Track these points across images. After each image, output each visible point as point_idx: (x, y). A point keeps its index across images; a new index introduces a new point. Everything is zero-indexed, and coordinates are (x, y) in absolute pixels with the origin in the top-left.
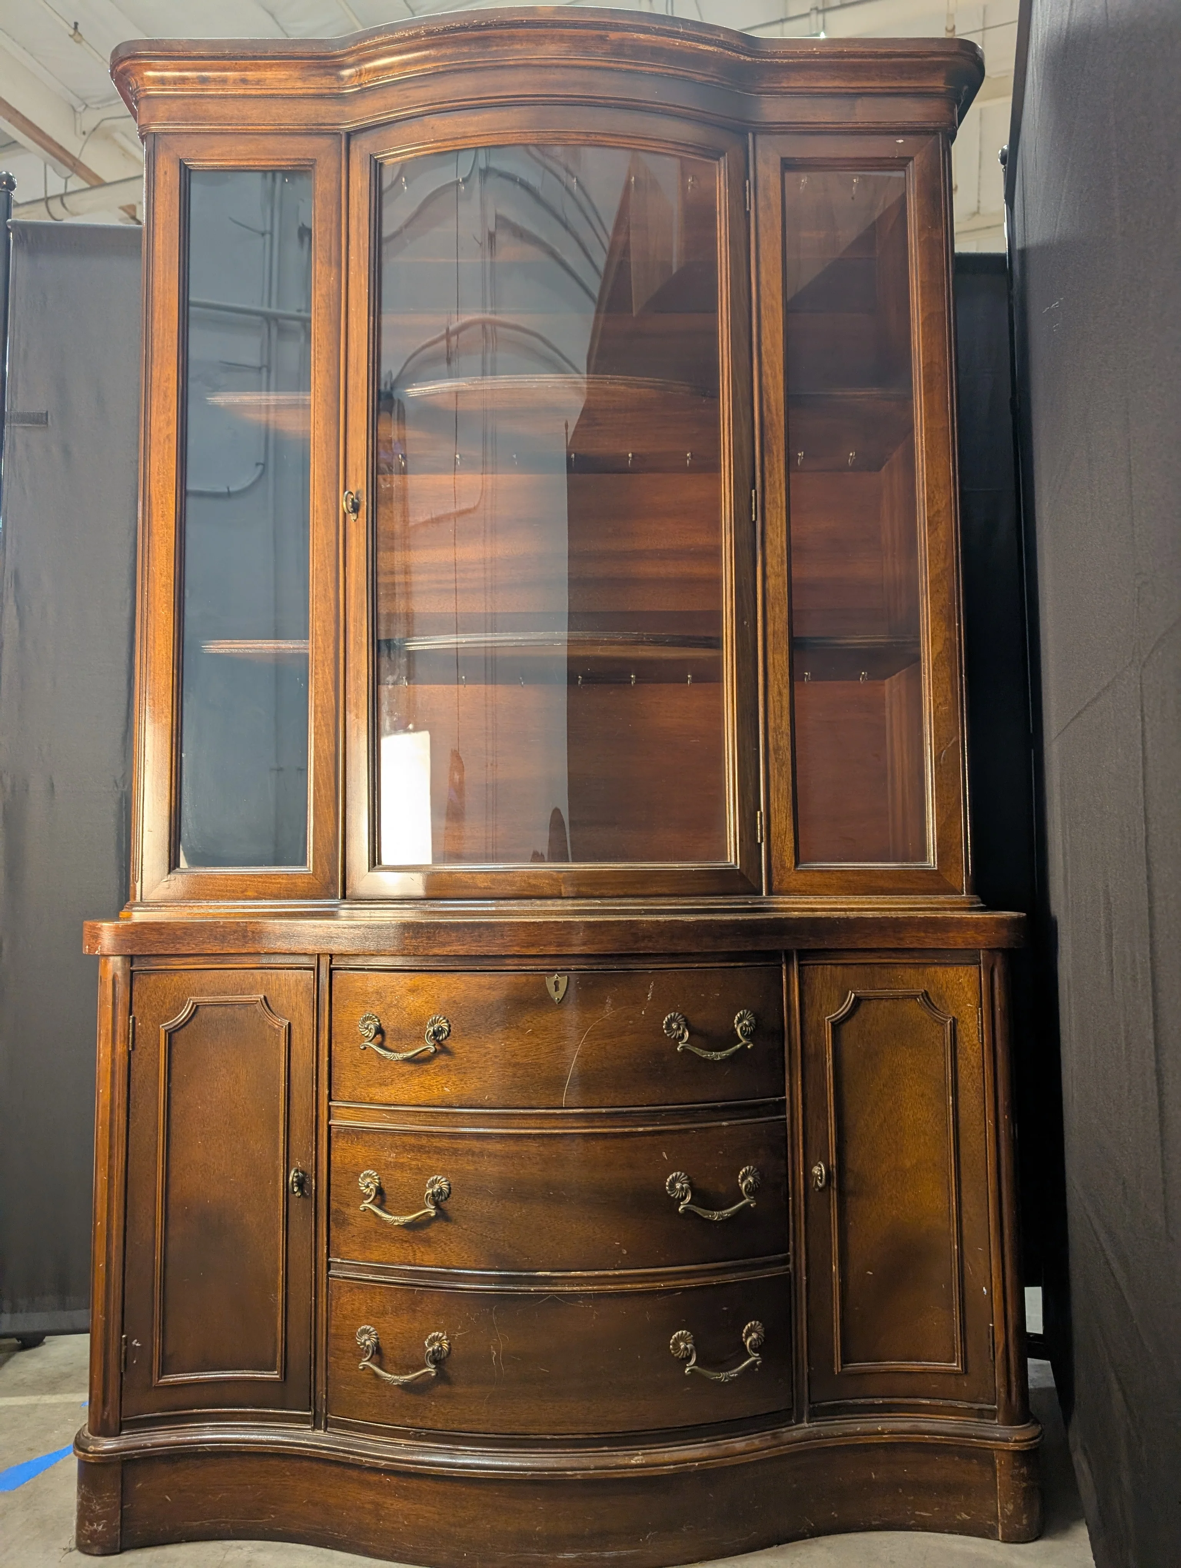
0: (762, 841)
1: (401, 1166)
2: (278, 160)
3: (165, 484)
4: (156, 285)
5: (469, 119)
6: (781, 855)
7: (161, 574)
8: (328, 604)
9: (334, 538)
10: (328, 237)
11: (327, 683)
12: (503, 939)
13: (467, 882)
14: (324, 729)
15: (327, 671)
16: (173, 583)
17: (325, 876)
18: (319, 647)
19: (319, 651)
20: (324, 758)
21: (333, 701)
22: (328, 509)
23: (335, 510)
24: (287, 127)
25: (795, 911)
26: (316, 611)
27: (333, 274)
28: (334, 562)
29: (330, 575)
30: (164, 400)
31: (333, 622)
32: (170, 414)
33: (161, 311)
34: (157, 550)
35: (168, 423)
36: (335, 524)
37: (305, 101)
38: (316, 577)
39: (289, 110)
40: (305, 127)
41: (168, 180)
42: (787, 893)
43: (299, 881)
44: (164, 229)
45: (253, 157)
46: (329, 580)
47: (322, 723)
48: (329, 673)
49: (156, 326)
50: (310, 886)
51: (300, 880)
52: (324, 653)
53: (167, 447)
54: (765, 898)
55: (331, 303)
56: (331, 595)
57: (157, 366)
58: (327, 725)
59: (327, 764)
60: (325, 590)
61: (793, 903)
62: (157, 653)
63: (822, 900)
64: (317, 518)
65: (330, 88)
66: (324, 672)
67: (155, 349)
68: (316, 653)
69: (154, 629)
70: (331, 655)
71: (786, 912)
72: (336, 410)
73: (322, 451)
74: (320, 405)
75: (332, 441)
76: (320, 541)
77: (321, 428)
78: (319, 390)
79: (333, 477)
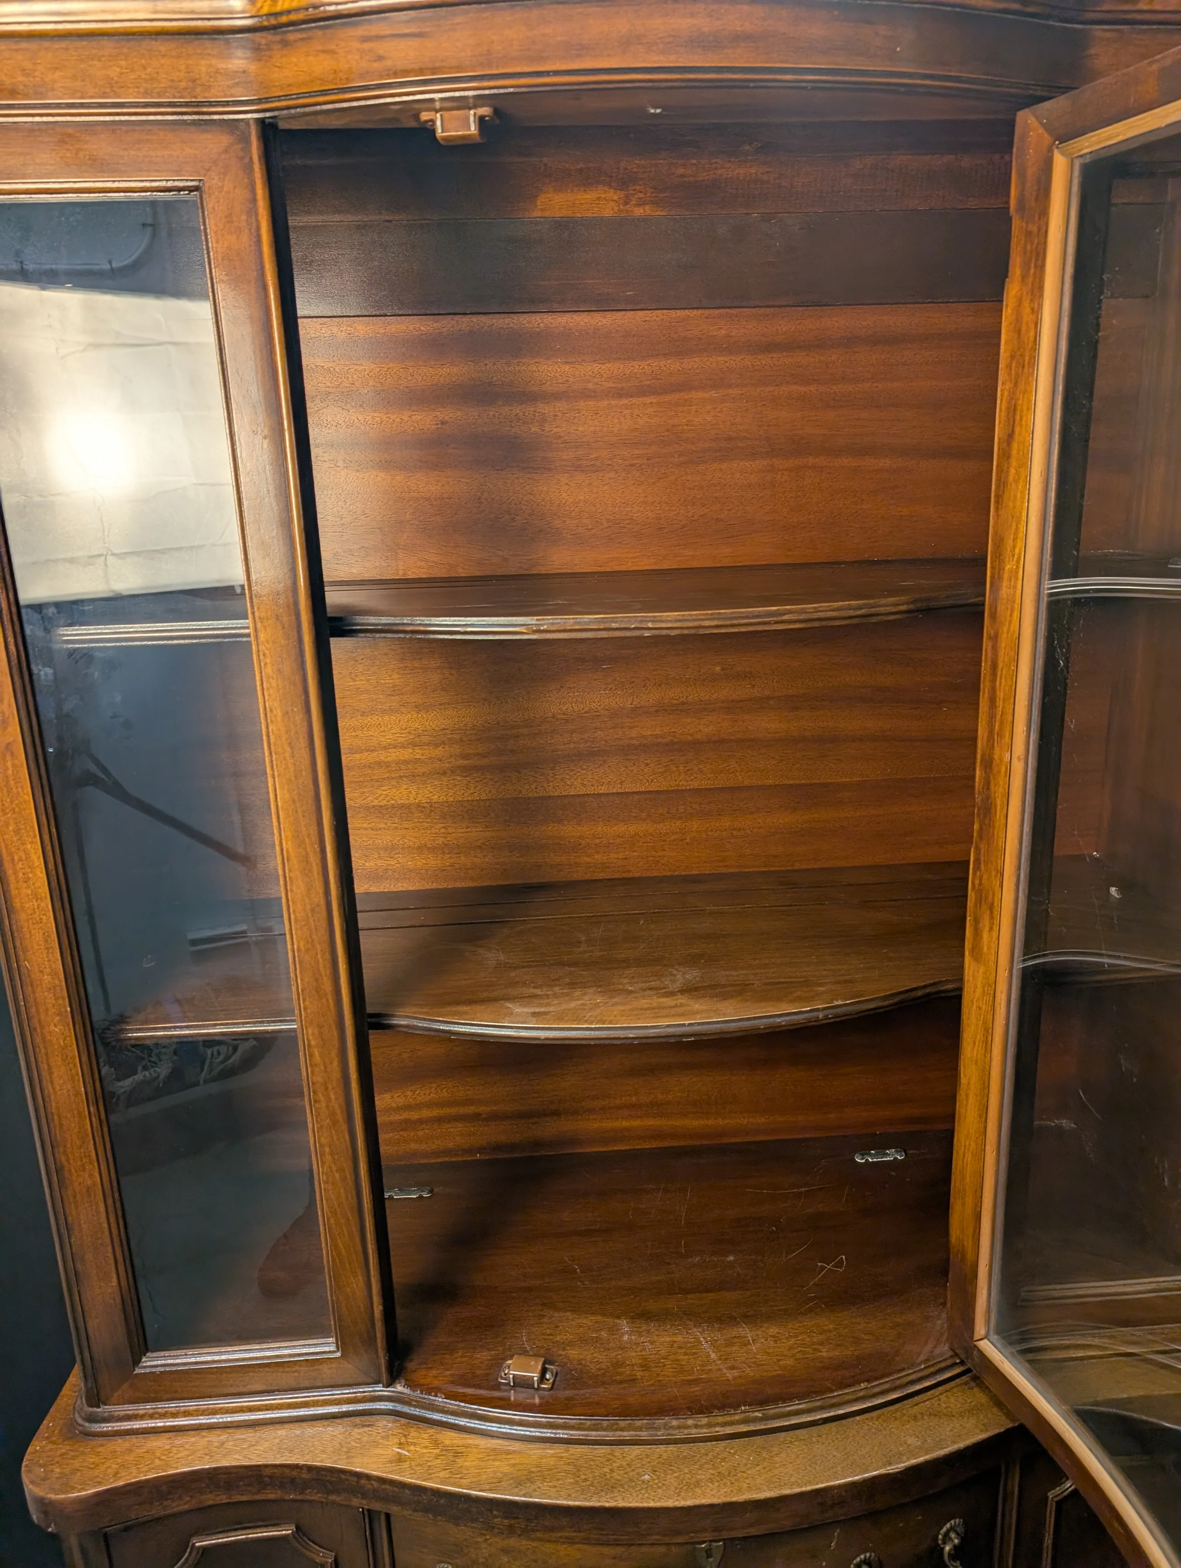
3: (19, 829)
7: (41, 972)
8: (324, 1000)
9: (323, 902)
12: (637, 1525)
14: (337, 1175)
15: (333, 1097)
16: (64, 983)
17: (360, 1358)
18: (316, 1065)
19: (317, 1070)
20: (342, 1214)
21: (347, 1137)
22: (307, 854)
23: (319, 856)
26: (306, 1013)
28: (326, 938)
31: (334, 1028)
34: (28, 936)
36: (321, 878)
38: (300, 963)
43: (324, 1367)
46: (321, 966)
47: (333, 1168)
48: (336, 1099)
50: (340, 1372)
52: (326, 1071)
53: (9, 764)
56: (328, 987)
58: (341, 1170)
60: (317, 980)
62: (58, 1088)
64: (290, 871)
66: (329, 1099)
68: (312, 1072)
69: (47, 1054)
70: (336, 1075)
72: (300, 687)
73: (285, 759)
74: (271, 680)
75: (301, 740)
76: (299, 905)
77: (279, 719)
78: (266, 651)
79: (310, 801)
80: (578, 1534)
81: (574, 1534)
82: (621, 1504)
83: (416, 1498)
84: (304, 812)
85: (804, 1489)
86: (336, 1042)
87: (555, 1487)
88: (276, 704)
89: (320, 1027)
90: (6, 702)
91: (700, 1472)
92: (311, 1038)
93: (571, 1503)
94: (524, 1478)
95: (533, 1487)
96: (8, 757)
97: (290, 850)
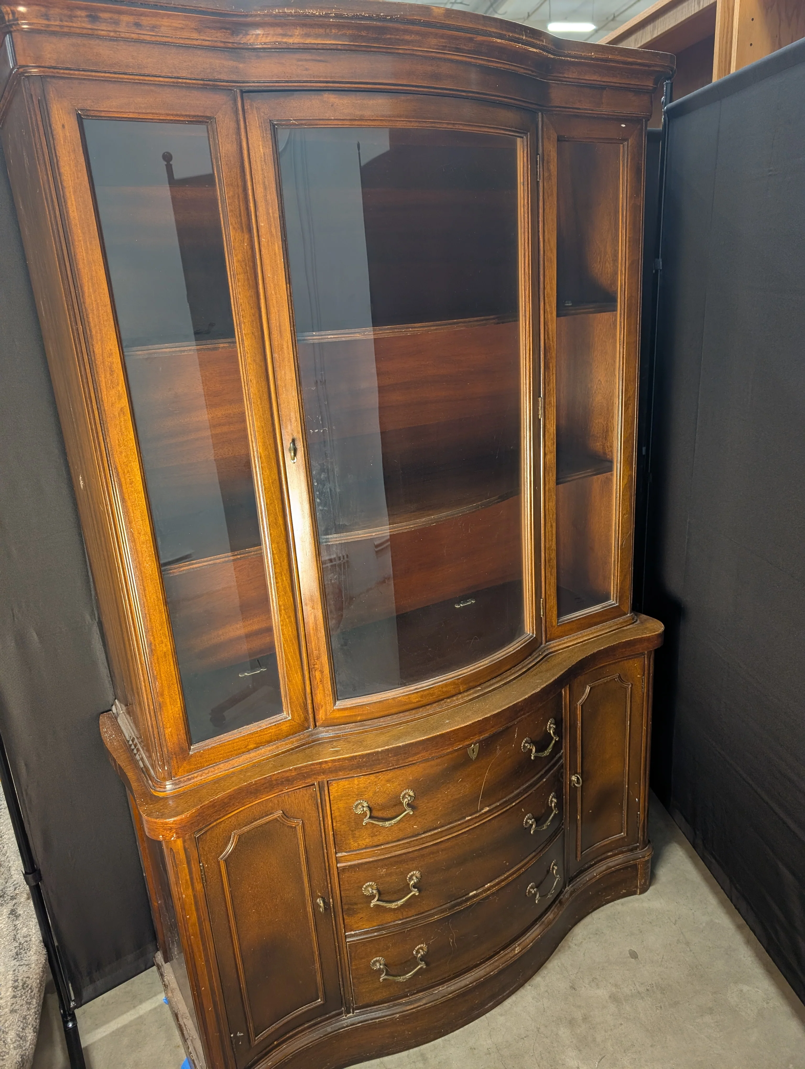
0: (543, 616)
1: (390, 875)
2: (177, 115)
3: (127, 455)
4: (79, 257)
5: (365, 102)
6: (551, 619)
7: (139, 533)
8: (279, 529)
9: (277, 478)
10: (236, 201)
11: (285, 588)
14: (287, 620)
15: (284, 579)
17: (300, 718)
18: (277, 563)
19: (277, 566)
20: (290, 641)
21: (292, 599)
22: (269, 454)
24: (184, 81)
25: (560, 650)
26: (271, 537)
27: (246, 240)
28: (279, 496)
29: (278, 506)
30: (111, 375)
31: (284, 542)
32: (120, 388)
33: (90, 284)
34: (132, 514)
35: (120, 397)
37: (199, 52)
38: (268, 510)
39: (185, 62)
40: (202, 82)
41: (68, 134)
42: (554, 639)
43: (283, 727)
44: (75, 192)
45: (154, 111)
46: (277, 511)
47: (286, 617)
48: (286, 580)
49: (88, 301)
50: (291, 727)
52: (281, 566)
53: (122, 419)
54: (545, 647)
55: (248, 268)
56: (280, 521)
57: (97, 343)
58: (289, 617)
59: (293, 644)
60: (276, 519)
61: (558, 645)
64: (262, 463)
65: (225, 42)
66: (283, 580)
67: (92, 325)
68: (275, 567)
72: (264, 368)
73: (258, 406)
74: (250, 365)
75: (265, 395)
76: (266, 481)
77: (255, 386)
78: (248, 351)
79: (270, 426)
83: (351, 763)
84: (267, 432)
86: (285, 550)
88: (253, 377)
89: (278, 543)
90: (120, 385)
92: (274, 550)
93: (425, 738)
96: (122, 415)
97: (261, 452)
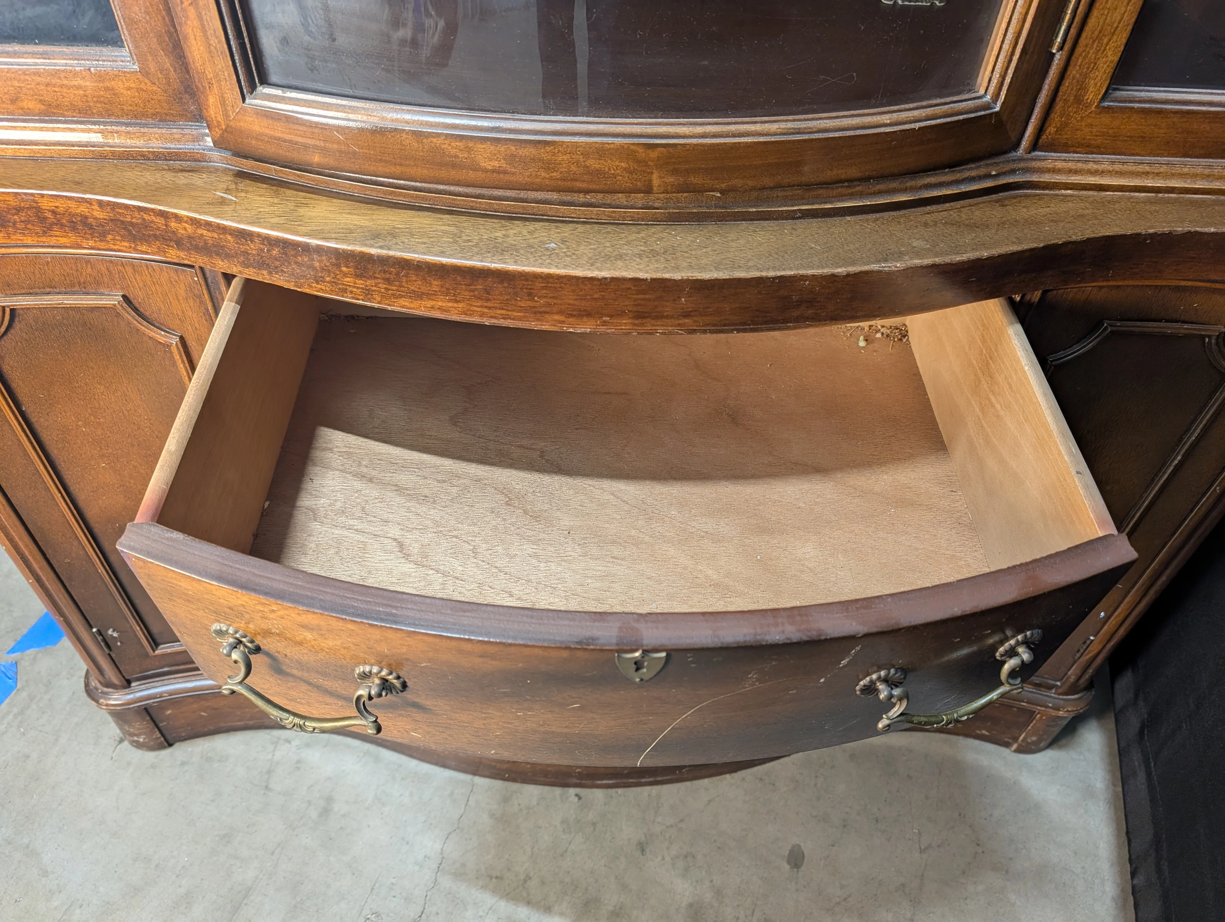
0: (1061, 48)
6: (1085, 76)
12: (532, 300)
13: (456, 156)
17: (167, 78)
25: (1067, 189)
42: (1065, 148)
43: (119, 86)
51: (120, 84)
54: (1021, 159)
61: (1070, 171)
63: (1125, 168)
71: (1051, 189)
80: (456, 305)
81: (450, 304)
82: (511, 267)
83: (243, 246)
85: (764, 274)
87: (425, 243)
91: (626, 247)
93: (444, 260)
94: (385, 232)
95: (394, 241)
